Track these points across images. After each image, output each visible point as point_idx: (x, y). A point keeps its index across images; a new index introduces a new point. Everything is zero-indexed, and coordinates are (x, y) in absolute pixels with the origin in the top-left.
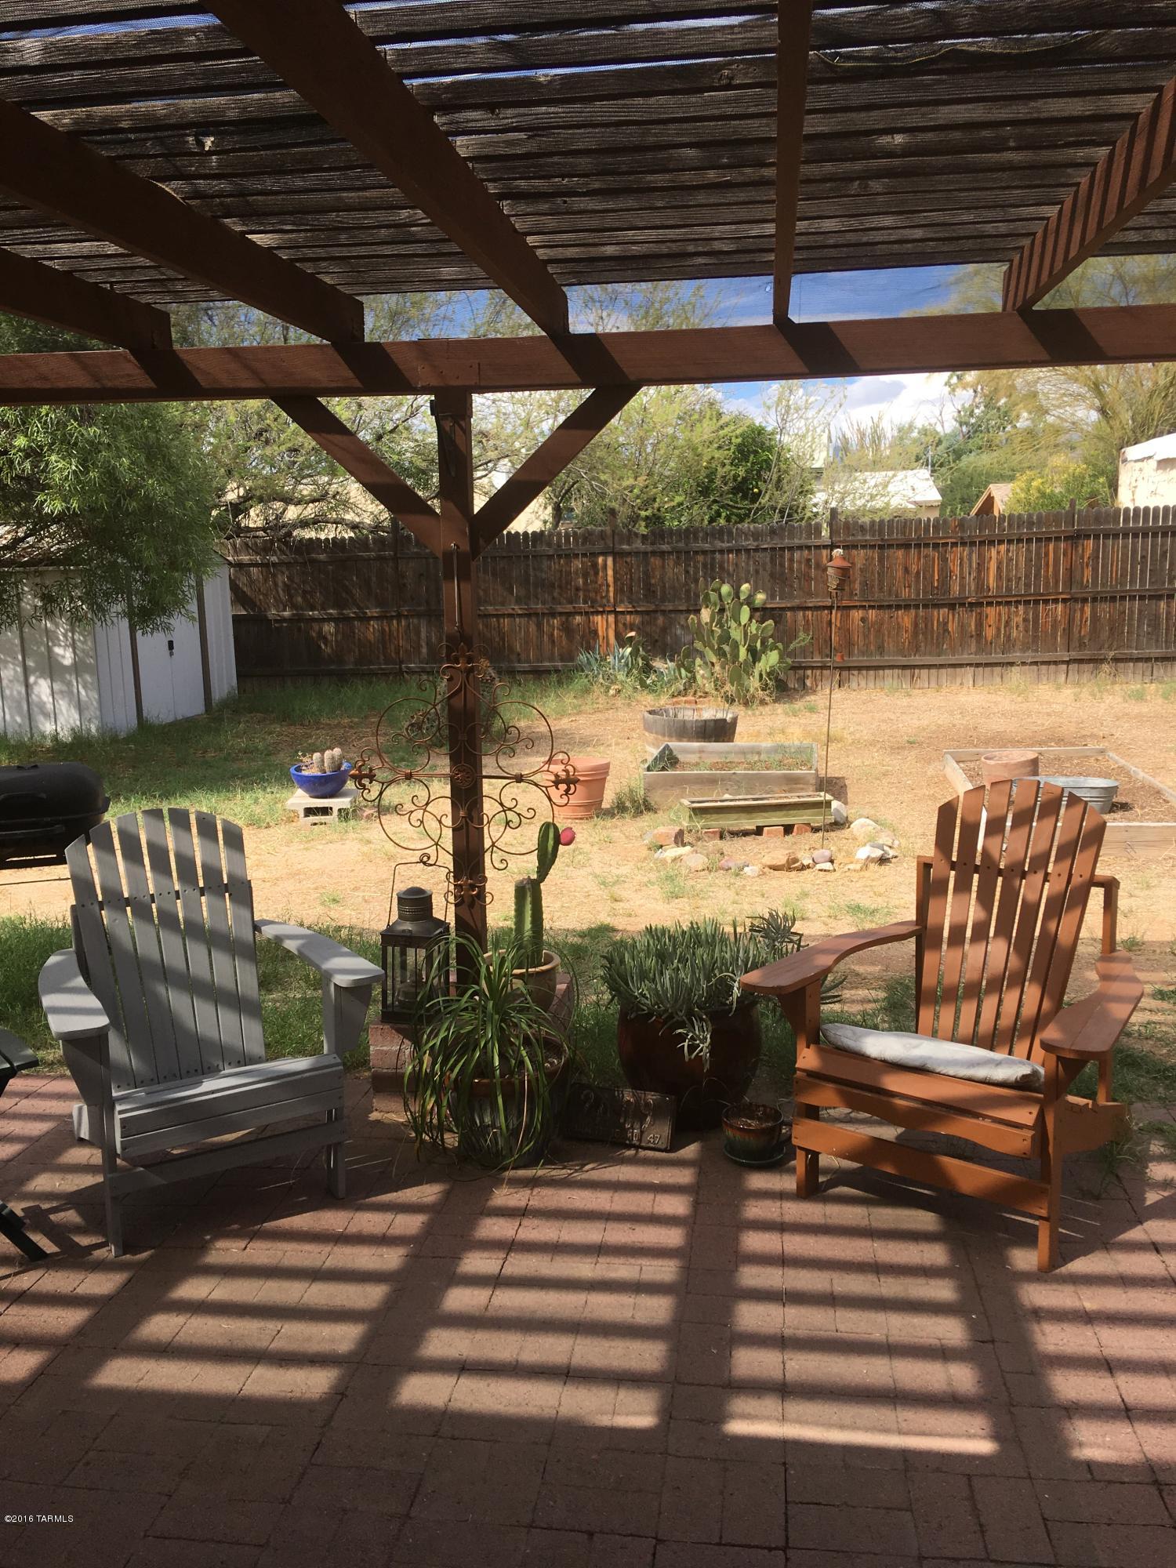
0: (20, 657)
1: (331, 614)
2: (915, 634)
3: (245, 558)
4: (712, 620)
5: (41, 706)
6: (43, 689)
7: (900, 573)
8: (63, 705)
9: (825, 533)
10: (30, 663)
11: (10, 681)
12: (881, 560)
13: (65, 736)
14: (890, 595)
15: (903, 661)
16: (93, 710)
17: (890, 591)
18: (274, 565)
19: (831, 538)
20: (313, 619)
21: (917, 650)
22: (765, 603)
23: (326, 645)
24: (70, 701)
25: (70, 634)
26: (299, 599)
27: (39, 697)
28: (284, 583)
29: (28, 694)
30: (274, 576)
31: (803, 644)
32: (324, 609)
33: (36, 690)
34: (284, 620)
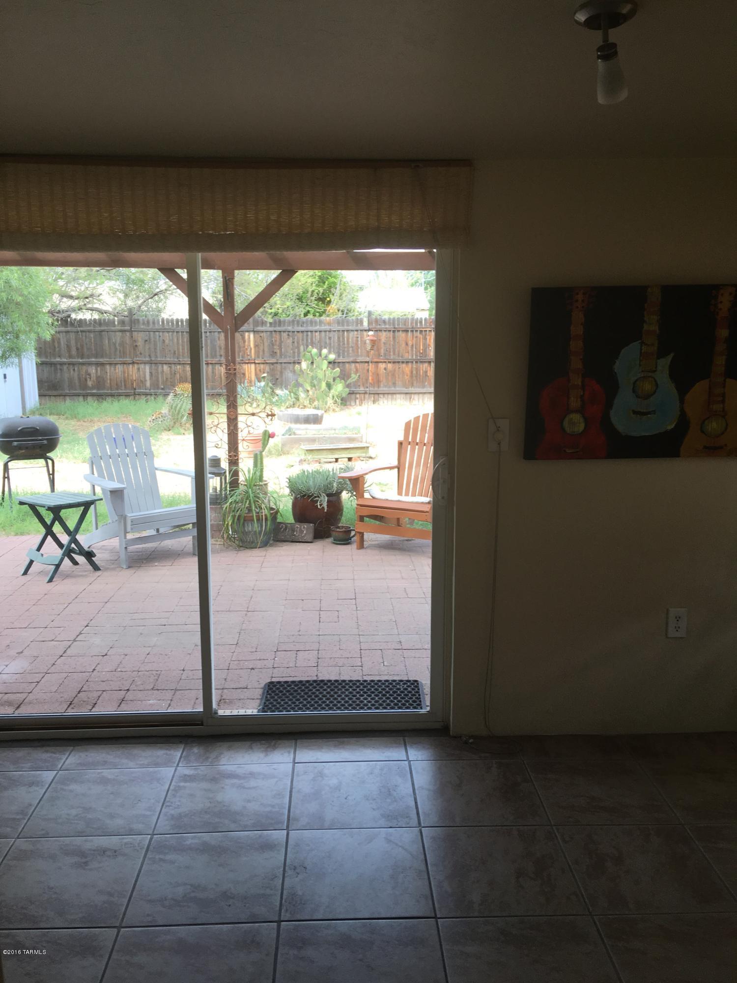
2: (412, 376)
4: (308, 368)
7: (404, 345)
9: (365, 324)
12: (394, 338)
14: (399, 356)
15: (405, 390)
17: (399, 354)
19: (368, 326)
21: (412, 385)
22: (335, 360)
31: (354, 380)
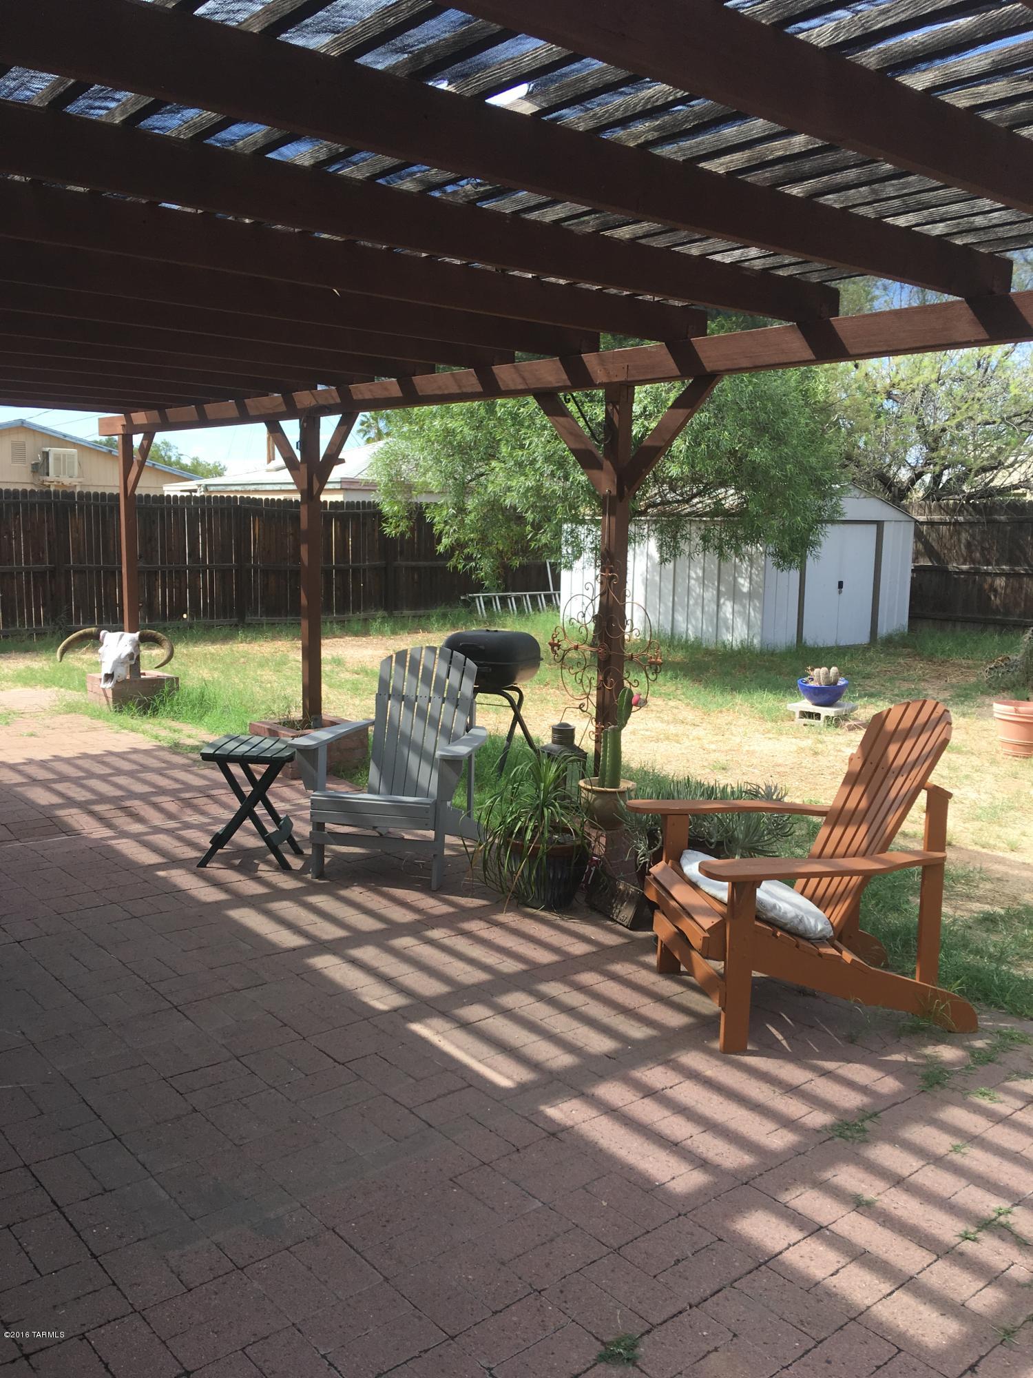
0: (716, 584)
1: (1003, 570)
3: (936, 517)
5: (726, 620)
6: (728, 608)
8: (739, 622)
10: (723, 589)
11: (709, 601)
13: (736, 645)
16: (757, 630)
18: (960, 524)
20: (987, 573)
23: (995, 597)
24: (744, 618)
25: (749, 569)
26: (978, 555)
27: (725, 614)
28: (967, 540)
29: (718, 611)
30: (959, 534)
32: (998, 564)
33: (724, 608)
34: (962, 572)
